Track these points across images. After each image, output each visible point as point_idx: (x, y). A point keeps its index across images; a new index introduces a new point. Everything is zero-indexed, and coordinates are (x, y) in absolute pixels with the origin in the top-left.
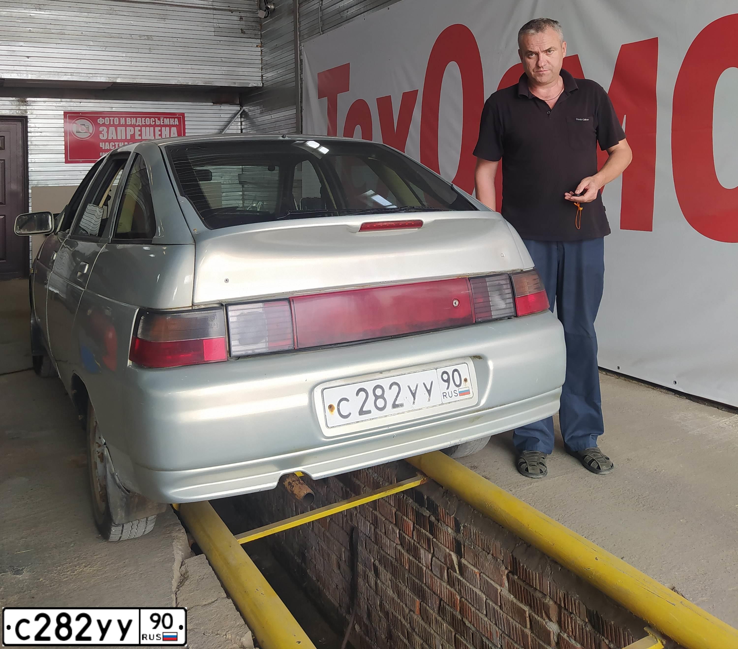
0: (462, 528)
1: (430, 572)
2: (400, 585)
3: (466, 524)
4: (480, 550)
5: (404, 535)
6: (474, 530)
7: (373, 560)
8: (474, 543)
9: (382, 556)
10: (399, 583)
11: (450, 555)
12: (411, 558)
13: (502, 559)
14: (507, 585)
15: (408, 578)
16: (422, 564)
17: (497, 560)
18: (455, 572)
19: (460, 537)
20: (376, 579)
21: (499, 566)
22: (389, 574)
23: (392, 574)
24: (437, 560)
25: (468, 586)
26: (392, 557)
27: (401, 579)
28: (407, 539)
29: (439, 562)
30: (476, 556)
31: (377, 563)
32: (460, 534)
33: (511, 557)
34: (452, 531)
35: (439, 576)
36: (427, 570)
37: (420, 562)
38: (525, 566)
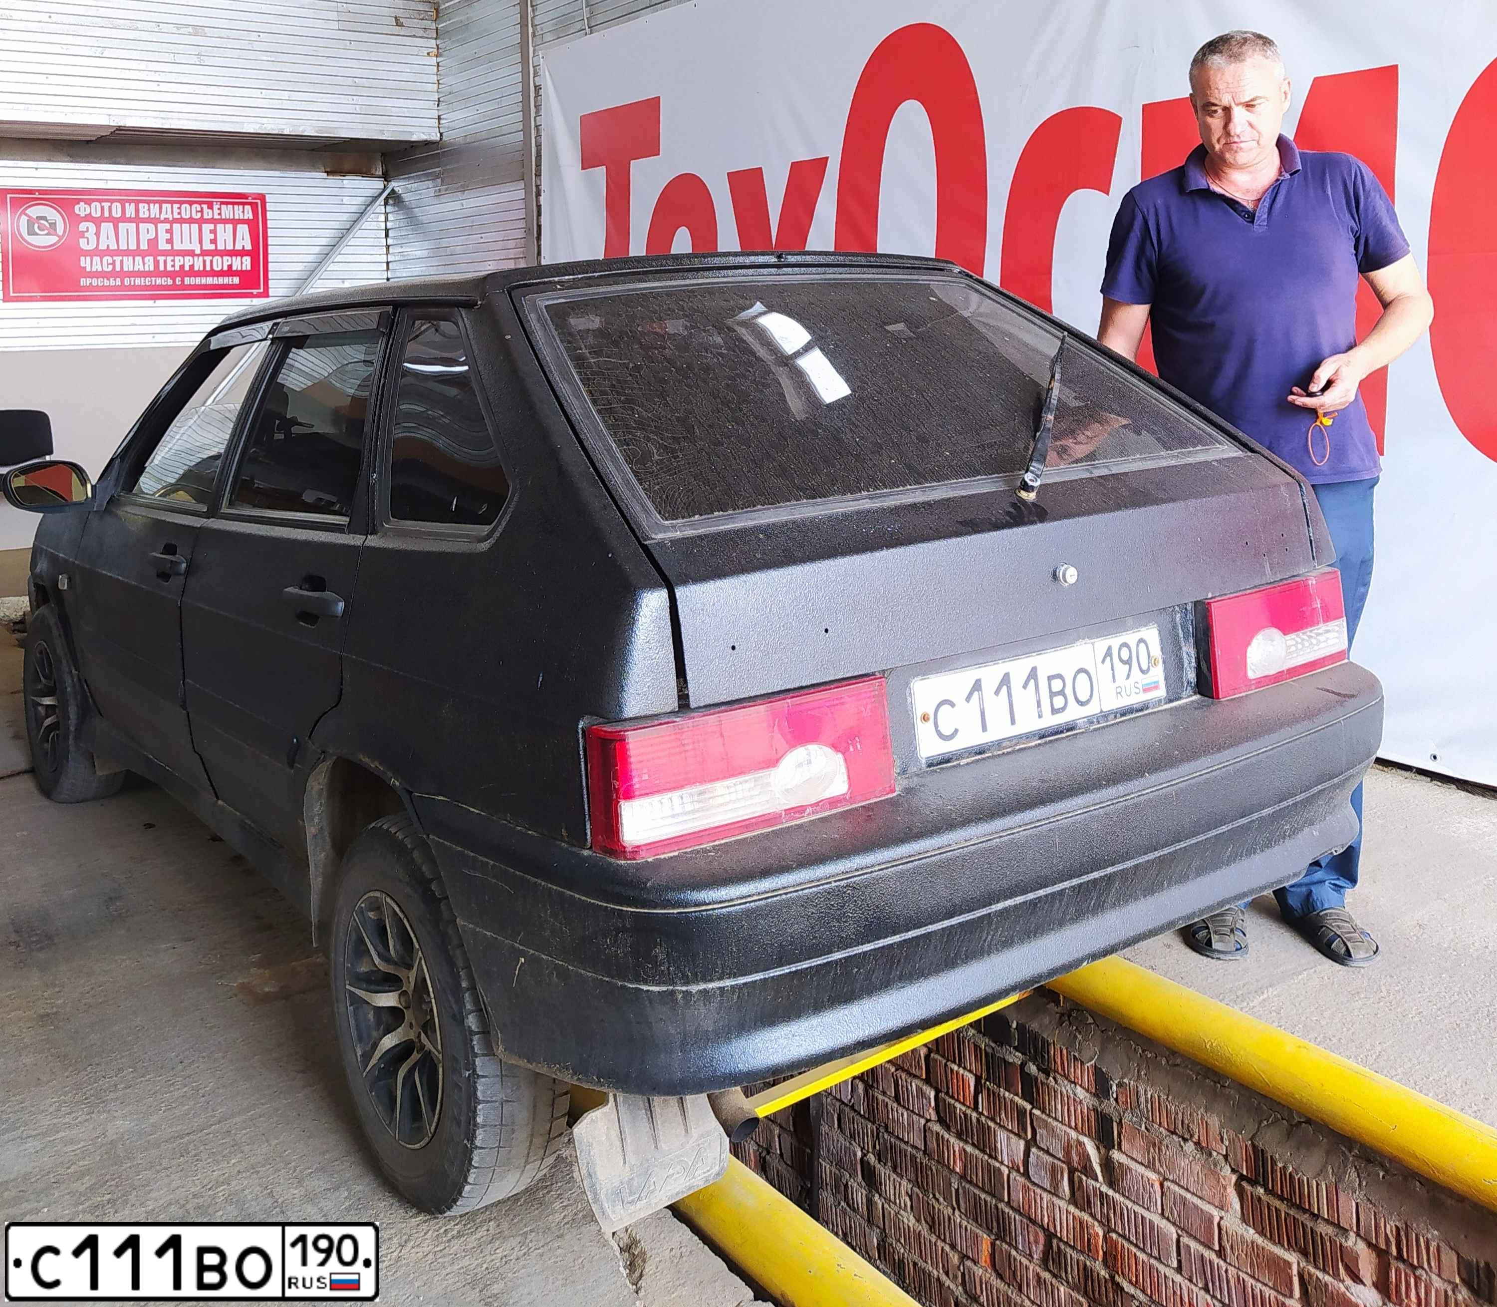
0: (1114, 1088)
1: (1021, 1180)
2: (936, 1206)
3: (1126, 1081)
4: (1164, 1132)
5: (952, 1102)
6: (1147, 1092)
7: (859, 1154)
8: (1147, 1119)
9: (885, 1144)
10: (933, 1200)
11: (1080, 1144)
12: (969, 1149)
13: (1224, 1153)
14: (1237, 1205)
15: (961, 1191)
16: (1002, 1163)
17: (1210, 1155)
18: (1092, 1179)
19: (1109, 1106)
20: (870, 1192)
21: (1215, 1165)
22: (904, 1182)
23: (916, 1183)
24: (1041, 1153)
25: (1129, 1207)
26: (914, 1147)
27: (939, 1193)
28: (960, 1109)
29: (1050, 1159)
30: (1154, 1145)
31: (872, 1158)
32: (1109, 1100)
33: (1250, 1149)
34: (1087, 1095)
35: (1047, 1185)
36: (1014, 1174)
37: (996, 1159)
38: (1291, 1169)
